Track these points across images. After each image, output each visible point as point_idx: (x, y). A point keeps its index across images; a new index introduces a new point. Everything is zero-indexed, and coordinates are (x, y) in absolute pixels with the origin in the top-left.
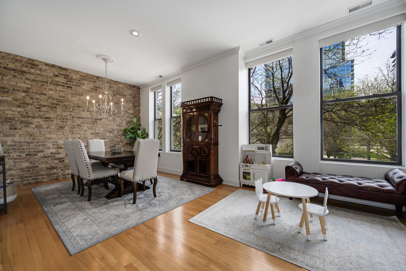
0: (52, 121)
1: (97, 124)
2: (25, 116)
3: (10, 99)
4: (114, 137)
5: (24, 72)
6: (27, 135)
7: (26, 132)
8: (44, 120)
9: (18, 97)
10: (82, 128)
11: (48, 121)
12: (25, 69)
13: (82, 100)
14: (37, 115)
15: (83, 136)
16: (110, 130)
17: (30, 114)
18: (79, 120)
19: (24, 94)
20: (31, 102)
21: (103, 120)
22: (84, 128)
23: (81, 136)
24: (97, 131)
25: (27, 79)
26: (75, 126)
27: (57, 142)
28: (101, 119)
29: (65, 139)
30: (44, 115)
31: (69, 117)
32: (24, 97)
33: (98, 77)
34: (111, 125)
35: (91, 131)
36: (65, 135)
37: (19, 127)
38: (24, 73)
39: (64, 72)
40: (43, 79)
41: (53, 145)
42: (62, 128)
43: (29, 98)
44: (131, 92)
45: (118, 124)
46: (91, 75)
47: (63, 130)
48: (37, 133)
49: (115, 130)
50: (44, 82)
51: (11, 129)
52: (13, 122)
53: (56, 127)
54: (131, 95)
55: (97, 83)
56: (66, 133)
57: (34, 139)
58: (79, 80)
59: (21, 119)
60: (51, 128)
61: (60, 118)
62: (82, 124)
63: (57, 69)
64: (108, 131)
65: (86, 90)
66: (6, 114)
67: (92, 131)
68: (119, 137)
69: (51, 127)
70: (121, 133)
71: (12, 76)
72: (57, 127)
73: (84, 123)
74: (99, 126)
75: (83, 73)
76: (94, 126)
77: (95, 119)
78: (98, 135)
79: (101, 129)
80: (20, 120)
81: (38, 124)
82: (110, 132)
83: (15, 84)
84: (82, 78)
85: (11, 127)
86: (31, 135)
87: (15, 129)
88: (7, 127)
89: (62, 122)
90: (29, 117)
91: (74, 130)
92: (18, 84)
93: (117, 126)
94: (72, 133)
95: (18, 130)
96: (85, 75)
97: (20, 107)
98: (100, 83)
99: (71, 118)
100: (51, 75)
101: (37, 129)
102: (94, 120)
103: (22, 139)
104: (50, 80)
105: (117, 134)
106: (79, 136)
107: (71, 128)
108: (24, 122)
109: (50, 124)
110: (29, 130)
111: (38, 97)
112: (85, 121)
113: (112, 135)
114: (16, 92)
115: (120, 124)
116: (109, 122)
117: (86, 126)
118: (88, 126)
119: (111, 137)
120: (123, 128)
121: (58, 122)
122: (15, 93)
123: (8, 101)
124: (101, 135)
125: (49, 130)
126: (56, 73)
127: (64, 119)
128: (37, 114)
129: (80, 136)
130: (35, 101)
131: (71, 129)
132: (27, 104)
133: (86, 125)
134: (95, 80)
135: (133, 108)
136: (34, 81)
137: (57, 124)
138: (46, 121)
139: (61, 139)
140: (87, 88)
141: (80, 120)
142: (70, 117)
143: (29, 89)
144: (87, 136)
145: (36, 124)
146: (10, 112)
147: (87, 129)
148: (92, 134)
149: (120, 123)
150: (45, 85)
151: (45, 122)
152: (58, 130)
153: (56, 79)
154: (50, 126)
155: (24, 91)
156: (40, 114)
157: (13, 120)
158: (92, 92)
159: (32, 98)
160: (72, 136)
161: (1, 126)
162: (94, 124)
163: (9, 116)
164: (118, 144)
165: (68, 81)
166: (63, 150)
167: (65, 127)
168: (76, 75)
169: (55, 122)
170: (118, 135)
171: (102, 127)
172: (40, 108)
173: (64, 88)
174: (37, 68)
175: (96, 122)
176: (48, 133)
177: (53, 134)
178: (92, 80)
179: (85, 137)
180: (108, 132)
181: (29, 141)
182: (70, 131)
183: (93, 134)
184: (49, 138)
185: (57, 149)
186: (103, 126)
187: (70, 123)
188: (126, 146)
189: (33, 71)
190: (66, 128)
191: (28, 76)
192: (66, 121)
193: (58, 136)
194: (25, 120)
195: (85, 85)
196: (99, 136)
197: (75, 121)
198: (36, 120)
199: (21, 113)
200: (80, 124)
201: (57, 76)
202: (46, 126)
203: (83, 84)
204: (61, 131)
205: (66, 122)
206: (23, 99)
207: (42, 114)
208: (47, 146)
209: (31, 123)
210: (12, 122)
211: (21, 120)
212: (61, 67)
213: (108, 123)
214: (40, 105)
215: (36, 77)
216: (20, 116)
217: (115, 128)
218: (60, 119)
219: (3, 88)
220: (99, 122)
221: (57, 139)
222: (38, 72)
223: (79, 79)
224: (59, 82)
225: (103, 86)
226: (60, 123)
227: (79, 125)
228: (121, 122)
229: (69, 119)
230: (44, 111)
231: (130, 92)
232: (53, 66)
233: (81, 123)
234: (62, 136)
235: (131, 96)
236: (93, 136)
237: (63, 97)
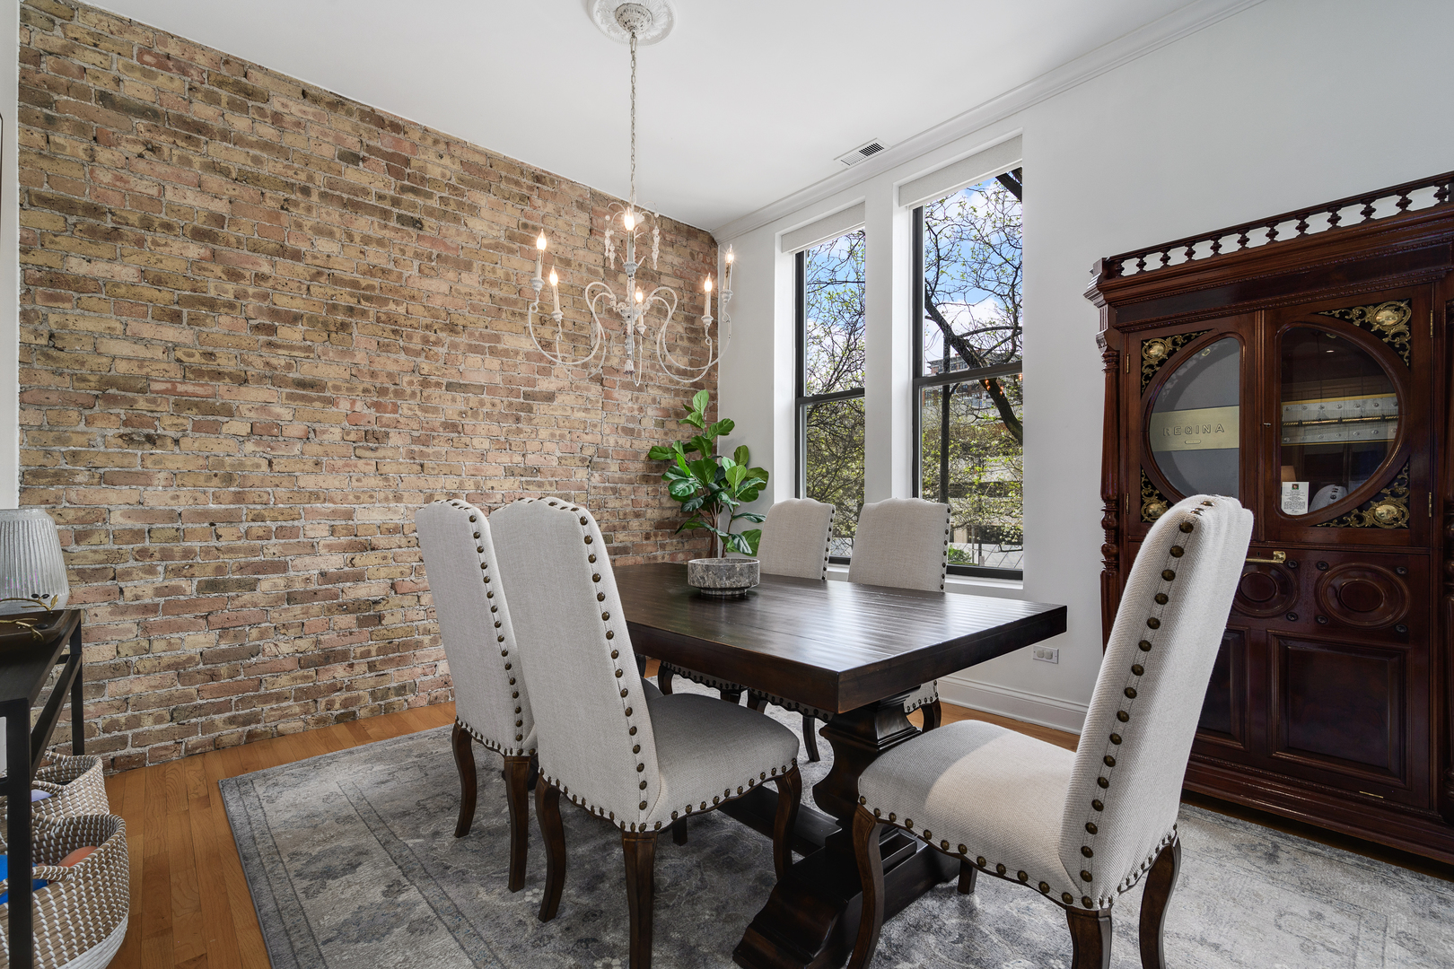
0: (331, 402)
1: (535, 422)
2: (199, 373)
3: (125, 273)
4: (605, 489)
5: (201, 128)
6: (209, 479)
7: (201, 462)
8: (290, 397)
9: (168, 266)
10: (468, 440)
11: (311, 400)
12: (202, 111)
13: (468, 290)
14: (257, 367)
15: (471, 483)
16: (588, 452)
17: (226, 363)
18: (454, 400)
19: (195, 251)
20: (230, 297)
21: (559, 399)
22: (475, 442)
23: (461, 486)
24: (532, 460)
25: (214, 167)
26: (433, 430)
27: (349, 515)
28: (550, 397)
29: (387, 499)
30: (289, 367)
31: (406, 379)
32: (196, 264)
33: (538, 178)
34: (595, 426)
35: (505, 459)
36: (387, 479)
37: (171, 433)
38: (199, 132)
39: (385, 141)
40: (291, 173)
41: (333, 531)
42: (374, 438)
43: (218, 270)
44: (681, 260)
45: (622, 422)
46: (512, 166)
47: (380, 453)
48: (258, 466)
49: (610, 452)
50: (290, 186)
51: (128, 439)
52: (142, 404)
53: (348, 434)
54: (681, 278)
55: (535, 208)
56: (395, 467)
57: (239, 498)
58: (456, 189)
59: (180, 388)
60: (325, 437)
61: (365, 385)
62: (468, 422)
63: (355, 119)
64: (583, 460)
65: (485, 242)
66: (105, 360)
67: (511, 457)
68: (629, 488)
69: (324, 432)
70: (637, 467)
71: (140, 149)
72: (353, 437)
73: (475, 414)
74: (544, 433)
75: (476, 151)
76: (519, 431)
77: (527, 396)
78: (538, 479)
79: (549, 446)
80: (173, 392)
81: (264, 418)
82: (587, 463)
83: (154, 192)
84: (467, 176)
85: (128, 430)
86: (228, 479)
87: (151, 440)
88: (110, 432)
89: (377, 405)
90: (219, 375)
91: (430, 450)
92: (169, 195)
93: (620, 431)
94: (422, 466)
95: (162, 447)
96: (481, 160)
97: (176, 318)
98: (550, 207)
99: (417, 388)
100: (328, 151)
101: (257, 444)
102: (522, 400)
103: (182, 500)
104: (320, 178)
105: (619, 474)
106: (451, 483)
107: (416, 440)
108: (197, 405)
109: (318, 416)
110: (218, 446)
111: (265, 268)
112: (482, 403)
113: (596, 479)
114: (160, 236)
115: (631, 426)
116: (586, 410)
117: (483, 432)
118: (495, 428)
119: (593, 491)
120: (644, 445)
121: (359, 407)
122: (155, 243)
123: (117, 285)
124: (550, 479)
125: (313, 448)
126: (352, 143)
127: (382, 391)
128: (259, 363)
129: (455, 486)
130: (251, 290)
131: (416, 448)
132: (211, 304)
133: (484, 426)
134: (525, 191)
135: (685, 343)
136: (244, 178)
137: (353, 418)
138: (303, 398)
139: (371, 497)
140: (489, 231)
141: (459, 396)
142: (411, 383)
143: (219, 220)
144: (490, 484)
145: (253, 414)
146: (123, 348)
147: (486, 444)
148: (510, 472)
149: (632, 419)
150: (296, 204)
151: (294, 404)
152: (359, 452)
153: (352, 175)
154: (317, 426)
155: (199, 235)
156: (274, 361)
157: (142, 391)
158: (511, 251)
159: (234, 275)
160: (422, 483)
161: (82, 427)
162: (518, 420)
163: (122, 367)
164: (624, 528)
165: (404, 189)
166: (377, 561)
167: (387, 434)
168: (442, 157)
169: (344, 406)
170: (621, 480)
171: (553, 435)
172: (272, 330)
173: (386, 226)
174: (261, 111)
175: (530, 410)
176: (309, 466)
177: (333, 469)
178: (515, 190)
179: (477, 488)
180: (580, 464)
181: (216, 512)
182: (411, 455)
183: (516, 472)
184: (315, 496)
185: (349, 556)
186: (558, 433)
187: (410, 413)
188: (656, 535)
189: (240, 123)
190: (394, 439)
191: (218, 150)
192: (395, 404)
193: (355, 483)
194: (199, 390)
195: (485, 213)
196: (540, 485)
197: (435, 403)
198: (256, 393)
199: (179, 354)
200: (456, 418)
201: (352, 158)
202: (296, 429)
203: (474, 209)
204: (368, 454)
205: (395, 409)
206: (189, 274)
207: (283, 363)
208: (301, 539)
209: (229, 412)
210: (134, 401)
211: (181, 394)
212: (373, 110)
213: (581, 415)
214: (275, 313)
215: (257, 160)
216: (175, 372)
217: (612, 442)
218: (366, 391)
219: (94, 211)
220: (540, 408)
221: (351, 497)
222: (267, 132)
223: (453, 181)
224: (366, 192)
225: (560, 222)
226: (366, 411)
227: (451, 427)
228: (636, 413)
229: (408, 391)
230: (291, 348)
231: (677, 261)
232: (337, 104)
233: (461, 413)
234: (373, 482)
235: (681, 283)
236: (517, 483)
237: (383, 271)
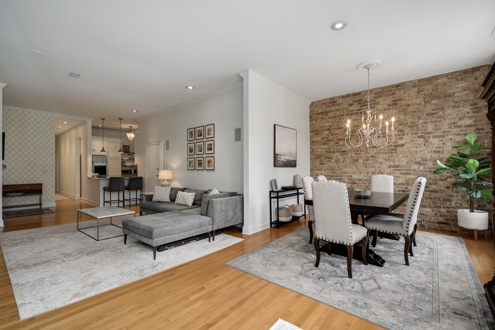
0: (347, 154)
1: (397, 153)
2: (328, 152)
3: (320, 139)
4: (426, 171)
5: (328, 112)
6: (330, 170)
7: (329, 167)
8: (341, 154)
9: (325, 136)
10: (377, 159)
11: (344, 154)
12: (328, 109)
13: (377, 123)
14: (336, 150)
15: (378, 170)
16: (417, 160)
17: (332, 150)
18: (373, 150)
19: (327, 132)
20: (332, 138)
21: (406, 145)
22: (379, 160)
23: (376, 170)
24: (397, 163)
25: (330, 118)
26: (368, 158)
27: (351, 176)
28: (403, 145)
29: (358, 173)
30: (341, 149)
31: (362, 147)
32: (328, 135)
33: (398, 86)
34: (421, 152)
35: (388, 164)
36: (358, 169)
37: (325, 162)
38: (328, 113)
39: (357, 98)
40: (340, 113)
41: (348, 179)
42: (356, 161)
43: (330, 135)
44: (467, 83)
45: (434, 149)
46: (389, 87)
47: (357, 164)
48: (336, 167)
49: (428, 159)
50: (340, 116)
51: (320, 164)
52: (322, 158)
53: (351, 160)
54: (468, 90)
55: (397, 94)
56: (360, 167)
57: (334, 173)
58: (373, 100)
59: (326, 155)
60: (347, 161)
61: (354, 150)
62: (377, 155)
63: (351, 97)
64: (416, 162)
65: (381, 110)
67: (390, 163)
69: (346, 160)
71: (321, 119)
72: (352, 161)
73: (379, 153)
74: (400, 156)
75: (378, 88)
76: (392, 156)
77: (395, 146)
78: (399, 168)
79: (402, 159)
80: (325, 156)
81: (337, 159)
82: (418, 163)
83: (322, 125)
84: (376, 96)
85: (320, 162)
86: (332, 170)
87: (323, 164)
88: (318, 163)
89: (356, 154)
90: (331, 152)
91: (368, 162)
92: (324, 125)
93: (432, 152)
94: (366, 166)
95: (324, 165)
96: (380, 90)
97: (325, 144)
98: (402, 92)
99: (365, 149)
100: (347, 106)
101: (336, 163)
102: (393, 147)
103: (326, 173)
104: (345, 112)
105: (433, 166)
106: (373, 170)
107: (364, 160)
108: (328, 157)
109: (346, 157)
110: (331, 164)
111: (337, 132)
112: (381, 150)
113: (422, 168)
114: (323, 132)
115: (438, 150)
116: (417, 147)
117: (381, 157)
118: (385, 156)
119: (420, 172)
121: (353, 155)
122: (323, 133)
123: (319, 141)
124: (403, 168)
125: (345, 164)
126: (351, 102)
127: (357, 151)
128: (336, 149)
129: (374, 171)
130: (335, 137)
131: (364, 162)
132: (329, 141)
133: (381, 155)
134: (393, 92)
135: (471, 114)
136: (334, 117)
137: (352, 157)
138: (343, 154)
139: (355, 173)
140: (383, 107)
141: (375, 149)
142: (363, 148)
143: (330, 126)
144: (384, 170)
145: (335, 158)
146: (319, 150)
147: (382, 160)
148: (389, 167)
149: (440, 147)
150: (341, 118)
151: (341, 156)
152: (353, 164)
153: (351, 108)
154: (345, 159)
155: (328, 130)
156: (338, 148)
157: (321, 156)
158: (389, 109)
159: (332, 135)
160: (366, 170)
161: (315, 162)
162: (392, 153)
163: (320, 153)
164: (435, 184)
165: (361, 106)
166: (356, 186)
167: (358, 160)
169: (350, 155)
170: (434, 168)
171: (404, 156)
172: (338, 143)
173: (358, 116)
174: (336, 104)
175: (396, 150)
176: (344, 167)
177: (348, 167)
178: (390, 93)
179: (380, 171)
180: (414, 164)
181: (331, 175)
182: (363, 164)
183: (391, 167)
184: (345, 173)
185: (351, 184)
186: (406, 155)
187: (363, 155)
188: (452, 188)
189: (333, 108)
190: (360, 161)
191: (330, 115)
192: (360, 153)
193: (352, 170)
194: (328, 155)
195: (381, 103)
196: (399, 170)
197: (369, 152)
198: (336, 154)
199: (326, 150)
200: (374, 155)
201: (351, 105)
202: (342, 160)
203: (378, 103)
204: (354, 164)
205: (360, 154)
206: (327, 136)
207: (340, 148)
208: (343, 181)
209: (332, 158)
210: (321, 158)
211: (327, 156)
212: (355, 93)
213: (415, 149)
214: (339, 140)
215: (335, 113)
216: (325, 153)
217: (429, 156)
218: (354, 151)
219: (316, 131)
220: (399, 149)
221: (351, 173)
222: (337, 108)
223: (373, 99)
224: (353, 110)
225: (406, 95)
226: (354, 155)
227: (373, 157)
228: (441, 145)
229: (363, 150)
230: (341, 145)
232: (348, 96)
233: (375, 153)
234: (355, 170)
235: (468, 92)
236: (391, 170)
237: (357, 126)
